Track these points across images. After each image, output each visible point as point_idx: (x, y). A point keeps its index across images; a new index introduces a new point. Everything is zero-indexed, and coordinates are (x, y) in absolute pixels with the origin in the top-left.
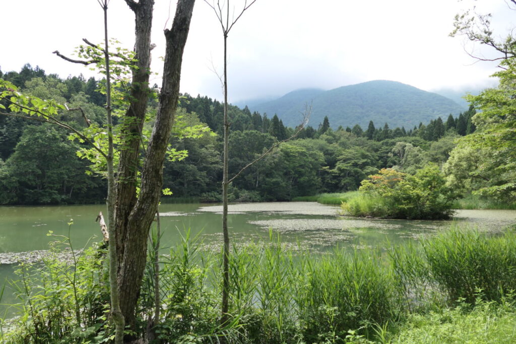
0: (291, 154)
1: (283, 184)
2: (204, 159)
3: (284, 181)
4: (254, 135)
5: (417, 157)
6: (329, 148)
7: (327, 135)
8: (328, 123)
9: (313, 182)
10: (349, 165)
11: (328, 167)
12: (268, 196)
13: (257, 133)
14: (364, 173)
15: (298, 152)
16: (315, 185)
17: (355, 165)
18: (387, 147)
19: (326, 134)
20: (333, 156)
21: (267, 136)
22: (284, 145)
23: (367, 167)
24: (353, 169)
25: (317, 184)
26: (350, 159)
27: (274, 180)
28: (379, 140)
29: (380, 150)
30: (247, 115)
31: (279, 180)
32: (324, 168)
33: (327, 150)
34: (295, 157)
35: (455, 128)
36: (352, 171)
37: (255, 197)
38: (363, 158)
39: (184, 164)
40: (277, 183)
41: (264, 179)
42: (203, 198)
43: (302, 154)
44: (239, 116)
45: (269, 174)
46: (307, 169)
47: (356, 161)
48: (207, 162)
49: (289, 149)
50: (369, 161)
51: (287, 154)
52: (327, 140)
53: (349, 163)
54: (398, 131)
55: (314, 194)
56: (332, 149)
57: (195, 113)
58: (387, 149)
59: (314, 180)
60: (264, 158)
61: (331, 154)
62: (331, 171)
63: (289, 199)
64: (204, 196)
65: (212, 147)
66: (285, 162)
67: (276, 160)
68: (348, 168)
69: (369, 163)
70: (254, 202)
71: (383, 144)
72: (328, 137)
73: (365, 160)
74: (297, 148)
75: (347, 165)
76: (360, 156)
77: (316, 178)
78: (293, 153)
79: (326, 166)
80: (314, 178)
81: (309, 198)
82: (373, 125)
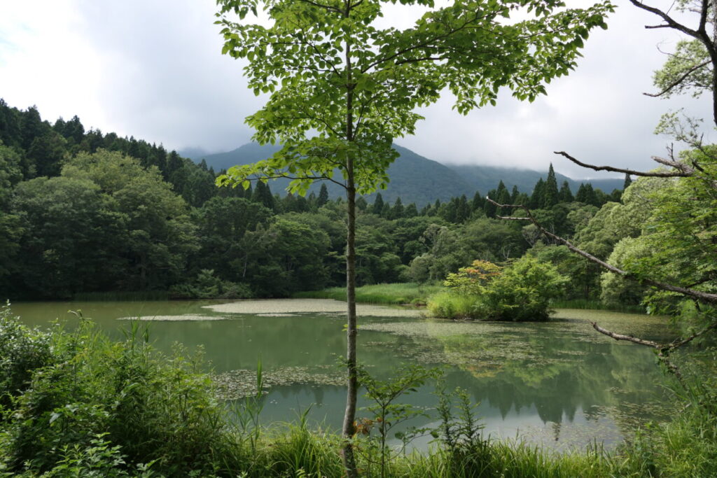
0: (292, 233)
1: (283, 274)
2: (174, 235)
3: (283, 271)
4: (243, 205)
5: (454, 244)
6: (334, 227)
7: (328, 209)
8: (327, 193)
9: (320, 272)
10: (364, 250)
11: (336, 252)
12: (261, 290)
13: (245, 201)
14: (382, 261)
15: (301, 231)
16: (323, 276)
17: (370, 250)
18: (404, 229)
19: (326, 207)
20: (339, 238)
21: (260, 207)
22: (282, 220)
23: (385, 253)
24: (369, 256)
25: (325, 274)
26: (363, 243)
27: (272, 268)
28: (390, 218)
29: (395, 231)
30: (209, 174)
31: (278, 268)
32: (331, 253)
33: (332, 230)
34: (297, 237)
35: (483, 209)
36: (368, 258)
37: (246, 292)
38: (379, 242)
39: (147, 242)
40: (275, 273)
41: (256, 267)
42: (174, 293)
43: (306, 233)
44: (197, 174)
45: (263, 261)
46: (312, 254)
47: (372, 245)
48: (179, 241)
49: (288, 226)
50: (386, 245)
51: (286, 233)
52: (329, 215)
53: (363, 248)
54: (411, 209)
55: (321, 289)
56: (337, 227)
57: (157, 167)
58: (403, 231)
59: (322, 270)
60: (257, 237)
61: (337, 235)
62: (340, 257)
63: (288, 294)
64: (174, 290)
65: (186, 219)
66: (285, 243)
67: (274, 241)
68: (363, 255)
69: (386, 248)
70: (244, 298)
71: (398, 224)
72: (330, 211)
73: (382, 245)
74: (299, 225)
75: (361, 250)
76: (375, 239)
77: (323, 266)
78: (295, 231)
79: (333, 250)
80: (321, 266)
81: (317, 293)
82: (381, 199)
